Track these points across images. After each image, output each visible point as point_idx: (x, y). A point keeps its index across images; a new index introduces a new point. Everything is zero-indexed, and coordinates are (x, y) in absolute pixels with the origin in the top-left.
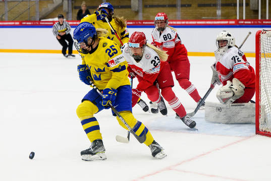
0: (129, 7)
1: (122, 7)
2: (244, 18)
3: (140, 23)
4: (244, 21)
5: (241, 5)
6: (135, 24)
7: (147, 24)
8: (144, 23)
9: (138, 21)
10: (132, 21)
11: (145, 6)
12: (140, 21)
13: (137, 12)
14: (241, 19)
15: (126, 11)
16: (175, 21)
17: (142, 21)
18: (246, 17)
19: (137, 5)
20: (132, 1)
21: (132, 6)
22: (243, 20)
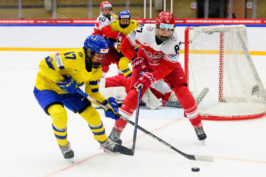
0: (43, 7)
1: (36, 7)
2: (151, 18)
3: (54, 21)
4: (151, 20)
5: (148, 5)
6: (49, 23)
7: (60, 23)
8: (57, 22)
9: (52, 20)
10: (47, 20)
11: (58, 6)
12: (54, 20)
13: (51, 12)
14: (148, 18)
15: (40, 11)
16: (86, 20)
17: (56, 20)
18: (152, 16)
19: (50, 5)
20: (45, 2)
21: (45, 6)
22: (149, 19)
